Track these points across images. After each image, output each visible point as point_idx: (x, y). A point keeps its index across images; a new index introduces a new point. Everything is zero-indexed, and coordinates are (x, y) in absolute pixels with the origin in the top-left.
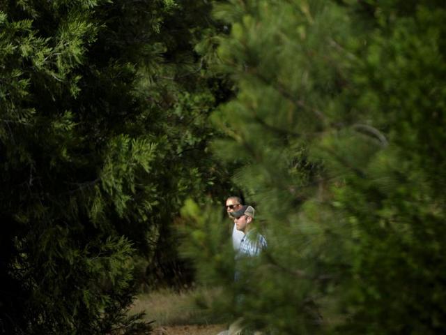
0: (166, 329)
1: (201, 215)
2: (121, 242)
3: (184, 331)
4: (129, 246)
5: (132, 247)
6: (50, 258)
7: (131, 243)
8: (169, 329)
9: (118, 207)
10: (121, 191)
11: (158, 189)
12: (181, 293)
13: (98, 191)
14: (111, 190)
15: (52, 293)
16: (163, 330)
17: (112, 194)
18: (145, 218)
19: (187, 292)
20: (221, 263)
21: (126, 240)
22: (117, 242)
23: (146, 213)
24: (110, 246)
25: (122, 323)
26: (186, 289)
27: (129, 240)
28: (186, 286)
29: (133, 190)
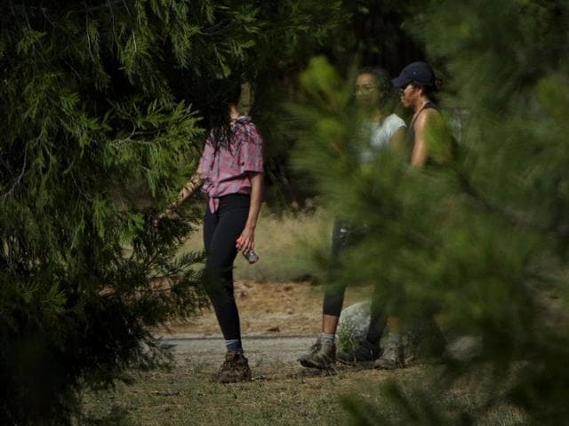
0: (249, 287)
1: (339, 88)
2: (177, 114)
3: (284, 293)
4: (193, 120)
5: (198, 124)
6: (44, 131)
7: (195, 116)
8: (255, 287)
9: (176, 46)
10: (185, 17)
11: (259, 17)
12: (285, 217)
13: (141, 15)
14: (167, 14)
15: (33, 200)
16: (244, 287)
17: (167, 21)
18: (227, 72)
19: (295, 216)
20: (370, 182)
21: (188, 110)
22: (167, 112)
23: (231, 62)
24: (154, 120)
25: (167, 267)
26: (294, 211)
27: (192, 110)
28: (295, 204)
29: (210, 17)
